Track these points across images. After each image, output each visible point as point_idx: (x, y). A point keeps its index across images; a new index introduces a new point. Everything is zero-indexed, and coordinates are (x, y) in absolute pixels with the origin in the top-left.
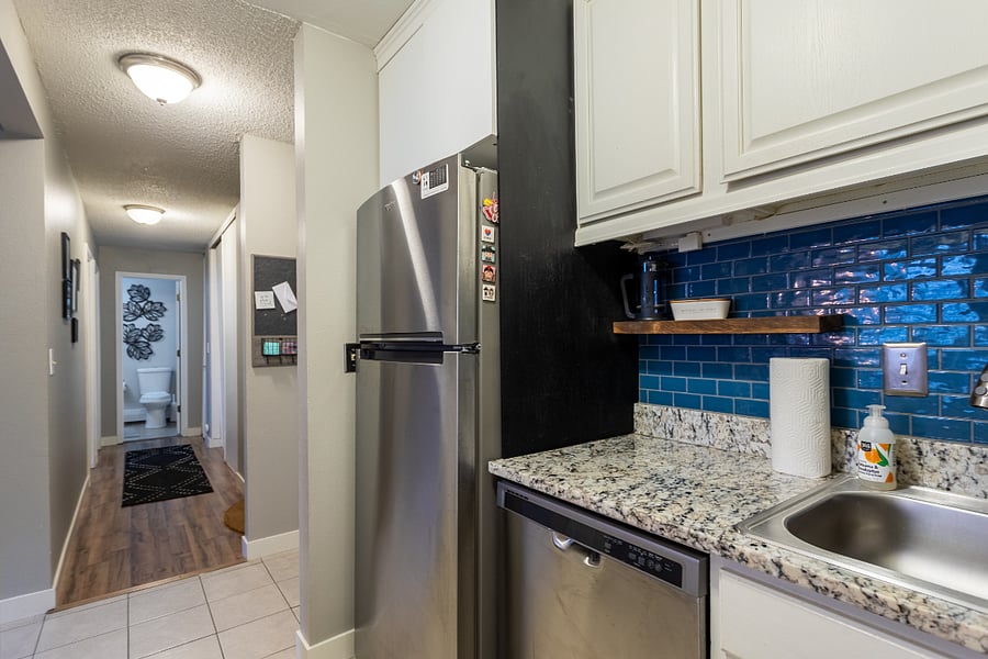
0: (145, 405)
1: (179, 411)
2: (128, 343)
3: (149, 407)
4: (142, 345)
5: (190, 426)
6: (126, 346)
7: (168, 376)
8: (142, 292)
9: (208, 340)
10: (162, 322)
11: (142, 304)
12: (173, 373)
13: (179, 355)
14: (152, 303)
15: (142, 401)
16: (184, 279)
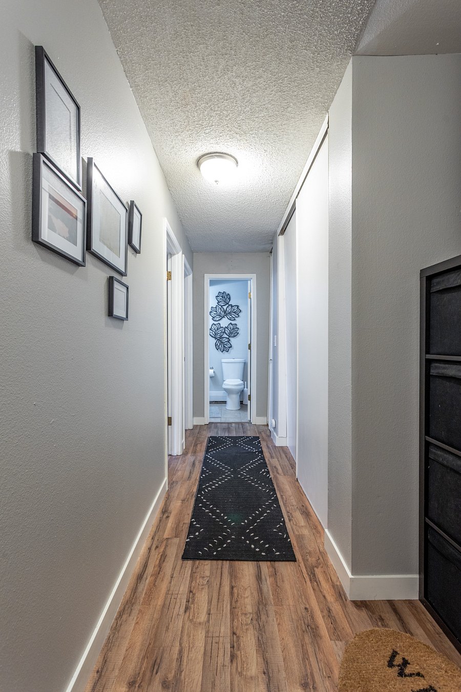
0: (225, 390)
1: (250, 399)
2: (216, 338)
3: (229, 392)
4: (225, 340)
5: (258, 415)
6: (214, 341)
7: (242, 366)
8: (224, 298)
9: (276, 332)
10: (238, 321)
11: (225, 307)
12: (245, 364)
13: (250, 348)
14: (232, 306)
15: (224, 386)
16: (254, 276)
